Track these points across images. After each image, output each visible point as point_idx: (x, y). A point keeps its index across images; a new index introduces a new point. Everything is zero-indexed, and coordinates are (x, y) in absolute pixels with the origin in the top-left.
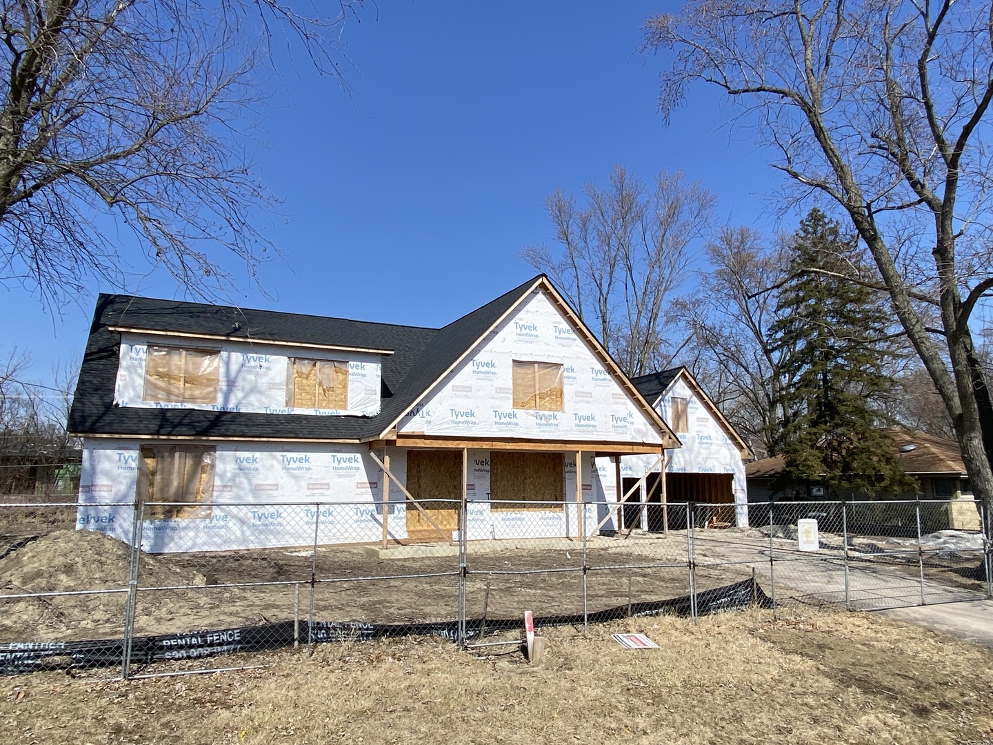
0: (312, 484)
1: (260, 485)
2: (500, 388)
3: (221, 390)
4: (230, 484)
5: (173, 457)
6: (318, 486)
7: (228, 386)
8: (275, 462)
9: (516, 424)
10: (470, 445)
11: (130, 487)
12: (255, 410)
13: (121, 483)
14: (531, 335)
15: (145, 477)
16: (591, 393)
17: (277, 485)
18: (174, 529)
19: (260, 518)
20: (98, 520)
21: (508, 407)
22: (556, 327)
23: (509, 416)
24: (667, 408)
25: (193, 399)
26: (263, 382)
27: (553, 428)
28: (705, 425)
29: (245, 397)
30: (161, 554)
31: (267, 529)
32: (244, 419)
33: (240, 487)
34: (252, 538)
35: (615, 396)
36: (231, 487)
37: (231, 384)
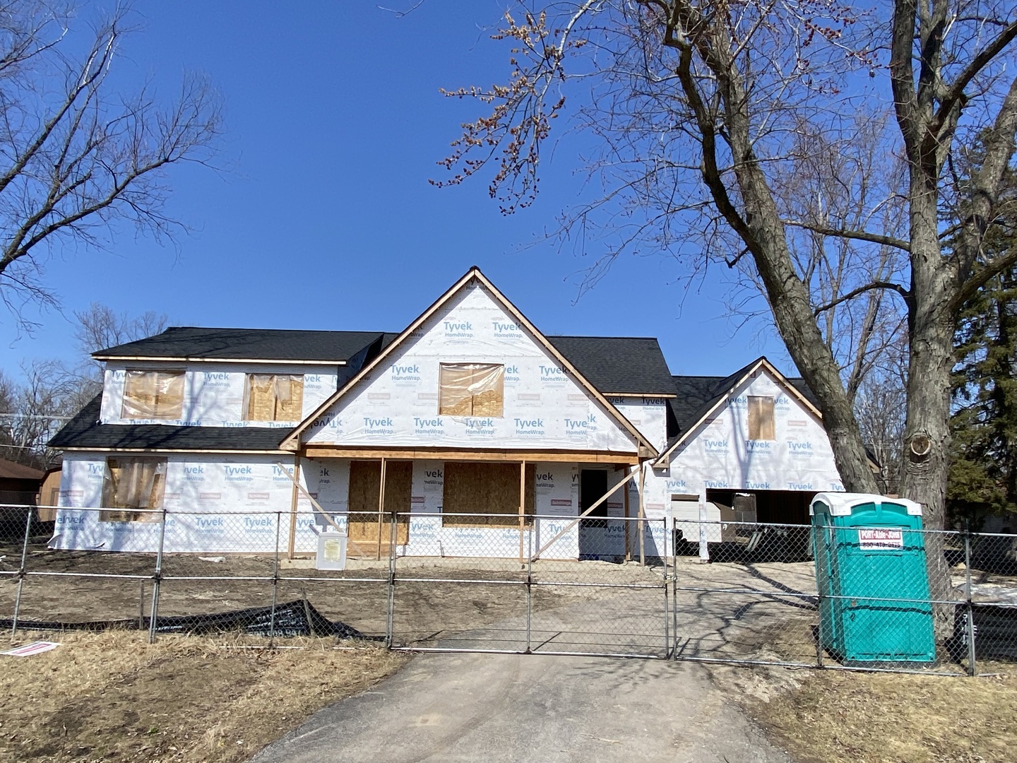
0: (253, 494)
1: (205, 494)
2: (423, 394)
3: (185, 406)
4: (178, 492)
5: (133, 467)
6: (259, 496)
7: (191, 402)
8: (219, 472)
9: (441, 432)
10: (387, 455)
11: (97, 493)
12: (213, 424)
13: (90, 489)
14: (463, 335)
15: (110, 485)
16: (539, 395)
17: (220, 494)
18: (130, 531)
19: (203, 524)
20: (73, 520)
21: (431, 412)
22: (495, 324)
23: (433, 423)
24: (742, 410)
25: (163, 416)
26: (223, 397)
27: (487, 436)
28: (801, 430)
29: (206, 412)
30: (119, 552)
31: (210, 535)
32: (199, 432)
33: (187, 495)
34: (196, 542)
35: (571, 397)
36: (179, 494)
37: (194, 400)
